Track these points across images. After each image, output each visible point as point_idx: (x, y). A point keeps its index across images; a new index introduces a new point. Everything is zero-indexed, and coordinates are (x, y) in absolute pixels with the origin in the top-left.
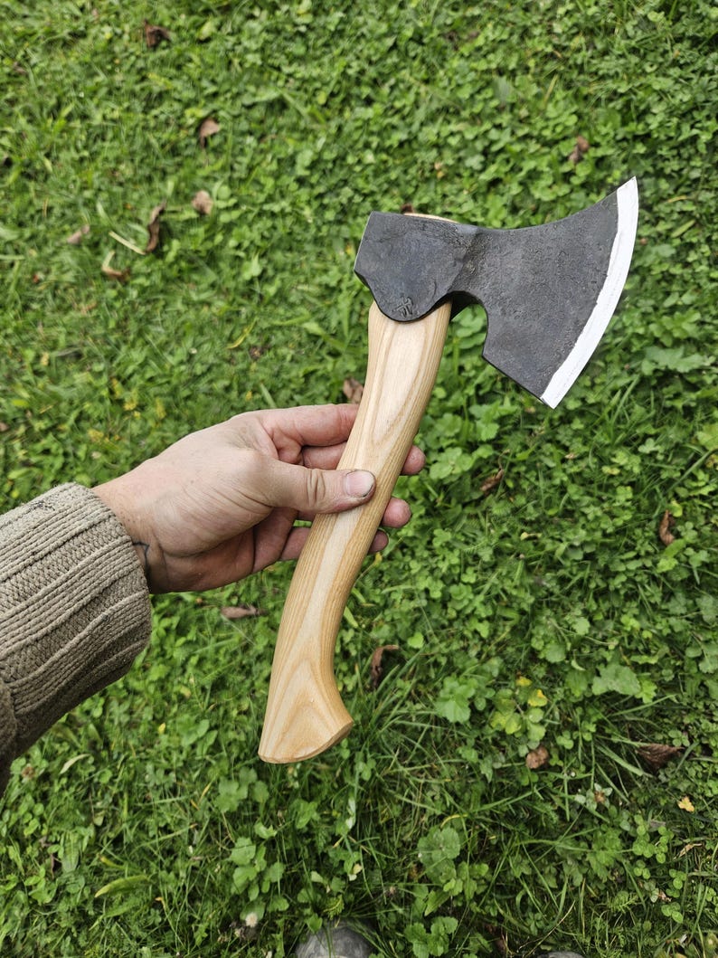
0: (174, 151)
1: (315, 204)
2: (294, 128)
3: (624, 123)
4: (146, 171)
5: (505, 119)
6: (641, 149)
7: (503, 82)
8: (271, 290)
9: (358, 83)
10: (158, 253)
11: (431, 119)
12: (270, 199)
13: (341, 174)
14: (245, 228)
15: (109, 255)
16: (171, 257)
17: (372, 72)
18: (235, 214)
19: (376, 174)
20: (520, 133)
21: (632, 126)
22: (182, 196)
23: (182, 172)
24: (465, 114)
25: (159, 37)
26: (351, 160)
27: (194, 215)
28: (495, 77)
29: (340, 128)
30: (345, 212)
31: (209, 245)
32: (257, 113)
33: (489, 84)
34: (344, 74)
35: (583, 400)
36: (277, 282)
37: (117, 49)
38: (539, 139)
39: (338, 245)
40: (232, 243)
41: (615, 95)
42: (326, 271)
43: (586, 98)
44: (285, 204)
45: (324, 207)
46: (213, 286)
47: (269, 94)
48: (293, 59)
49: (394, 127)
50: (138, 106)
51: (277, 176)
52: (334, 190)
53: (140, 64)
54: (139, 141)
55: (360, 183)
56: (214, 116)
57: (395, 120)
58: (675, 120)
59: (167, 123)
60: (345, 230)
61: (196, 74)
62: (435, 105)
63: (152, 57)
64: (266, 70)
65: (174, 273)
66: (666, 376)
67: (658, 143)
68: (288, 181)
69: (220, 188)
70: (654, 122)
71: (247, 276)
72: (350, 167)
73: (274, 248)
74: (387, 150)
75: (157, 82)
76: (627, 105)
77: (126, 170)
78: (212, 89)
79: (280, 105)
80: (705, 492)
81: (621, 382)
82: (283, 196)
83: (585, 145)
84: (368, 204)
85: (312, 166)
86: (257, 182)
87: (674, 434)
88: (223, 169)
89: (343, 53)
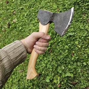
0: (10, 15)
1: (27, 20)
2: (24, 11)
3: (63, 7)
4: (7, 18)
5: (49, 7)
6: (65, 9)
7: (48, 3)
8: (23, 30)
9: (32, 5)
10: (9, 28)
11: (40, 8)
12: (22, 20)
13: (30, 16)
14: (19, 24)
15: (3, 28)
16: (10, 28)
17: (33, 4)
18: (18, 22)
19: (34, 16)
20: (51, 9)
21: (64, 7)
22: (11, 21)
23: (11, 18)
24: (44, 7)
25: (8, 2)
26: (31, 14)
27: (13, 23)
28: (47, 3)
29: (30, 11)
30: (31, 20)
31: (15, 26)
32: (20, 10)
33: (47, 4)
34: (30, 4)
35: (61, 40)
36: (24, 30)
37: (3, 4)
38: (53, 9)
39: (31, 24)
40: (18, 25)
41: (61, 4)
42: (29, 28)
43: (58, 4)
44: (24, 20)
45: (29, 20)
46: (16, 31)
47: (21, 8)
48: (24, 3)
49: (36, 10)
50: (6, 11)
51: (23, 17)
52: (30, 18)
53: (6, 6)
54: (6, 15)
55: (33, 17)
56: (15, 11)
57: (36, 9)
58: (69, 6)
59: (9, 12)
60: (31, 23)
61: (12, 6)
62: (41, 7)
63: (7, 5)
64: (21, 5)
65: (11, 30)
66: (71, 36)
67: (67, 9)
68: (24, 17)
69: (16, 19)
70: (66, 6)
71: (20, 29)
72: (31, 15)
73: (23, 26)
74: (36, 13)
75: (8, 7)
76: (63, 5)
77: (5, 18)
78: (14, 8)
79: (22, 9)
80: (77, 49)
81: (65, 37)
82: (23, 19)
83: (58, 9)
84: (34, 19)
85: (27, 15)
86: (20, 18)
87: (72, 43)
88: (16, 17)
89: (30, 2)
